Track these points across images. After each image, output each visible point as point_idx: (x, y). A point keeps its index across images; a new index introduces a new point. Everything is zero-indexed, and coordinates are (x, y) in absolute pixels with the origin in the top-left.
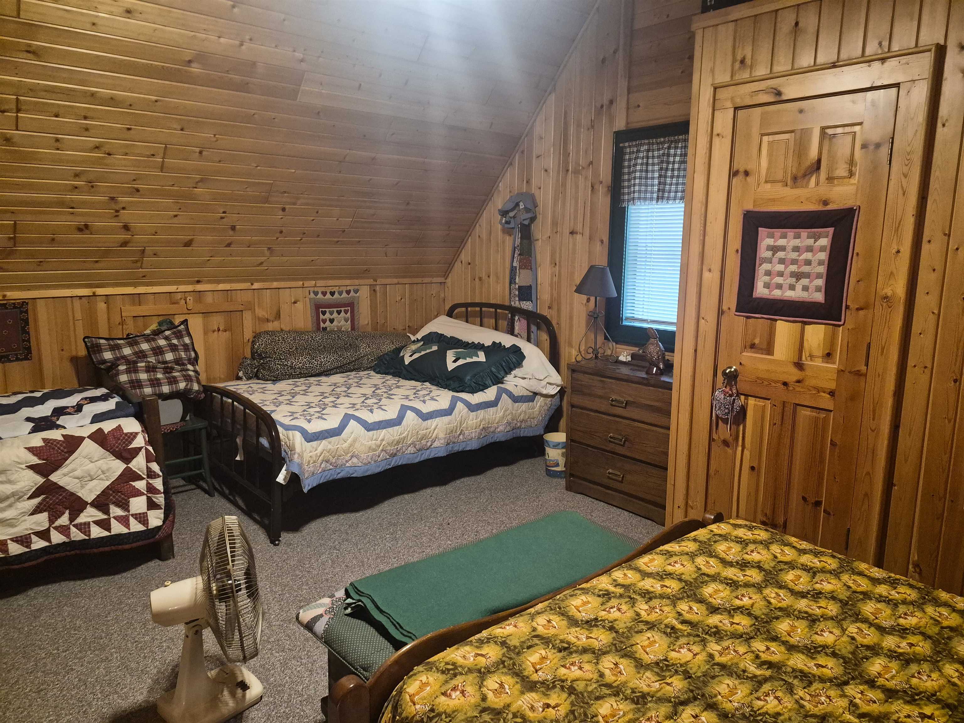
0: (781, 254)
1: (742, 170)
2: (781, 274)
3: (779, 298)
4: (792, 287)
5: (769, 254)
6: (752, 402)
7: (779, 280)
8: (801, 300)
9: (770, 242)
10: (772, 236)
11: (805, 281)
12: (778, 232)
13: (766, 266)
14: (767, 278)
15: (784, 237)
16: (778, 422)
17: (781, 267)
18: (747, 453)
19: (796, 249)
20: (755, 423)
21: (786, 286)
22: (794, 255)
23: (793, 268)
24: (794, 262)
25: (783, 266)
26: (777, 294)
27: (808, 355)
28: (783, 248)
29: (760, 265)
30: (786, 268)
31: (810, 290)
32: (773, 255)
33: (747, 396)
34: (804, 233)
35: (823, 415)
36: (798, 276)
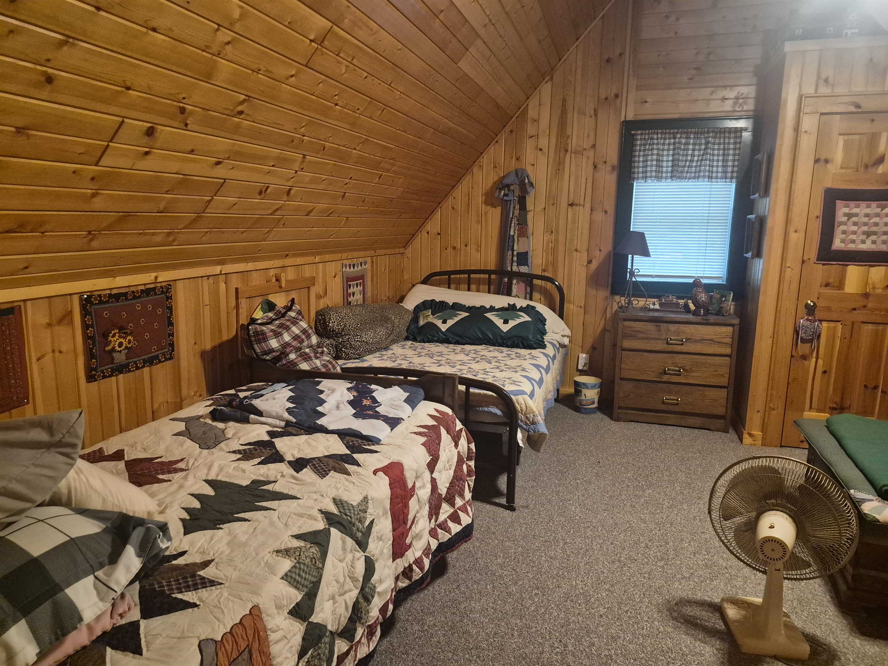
0: (855, 219)
1: (823, 158)
2: (854, 233)
3: (852, 249)
4: (863, 242)
5: (845, 219)
6: (825, 324)
7: (853, 237)
8: (871, 250)
9: (846, 210)
10: (846, 206)
11: (873, 237)
12: (852, 204)
13: (843, 228)
14: (843, 236)
15: (858, 206)
16: (848, 336)
17: (855, 228)
18: (820, 362)
19: (867, 215)
20: (827, 339)
21: (858, 241)
22: (866, 220)
23: (865, 228)
24: (865, 224)
25: (856, 227)
26: (852, 247)
27: (871, 287)
28: (856, 215)
29: (839, 227)
30: (859, 228)
31: (878, 243)
32: (848, 220)
33: (821, 321)
34: (874, 204)
35: (881, 327)
36: (868, 234)
